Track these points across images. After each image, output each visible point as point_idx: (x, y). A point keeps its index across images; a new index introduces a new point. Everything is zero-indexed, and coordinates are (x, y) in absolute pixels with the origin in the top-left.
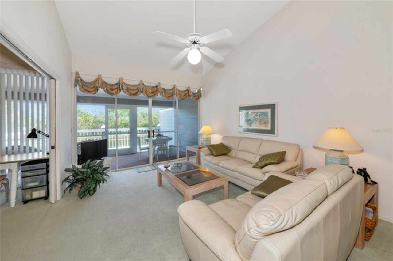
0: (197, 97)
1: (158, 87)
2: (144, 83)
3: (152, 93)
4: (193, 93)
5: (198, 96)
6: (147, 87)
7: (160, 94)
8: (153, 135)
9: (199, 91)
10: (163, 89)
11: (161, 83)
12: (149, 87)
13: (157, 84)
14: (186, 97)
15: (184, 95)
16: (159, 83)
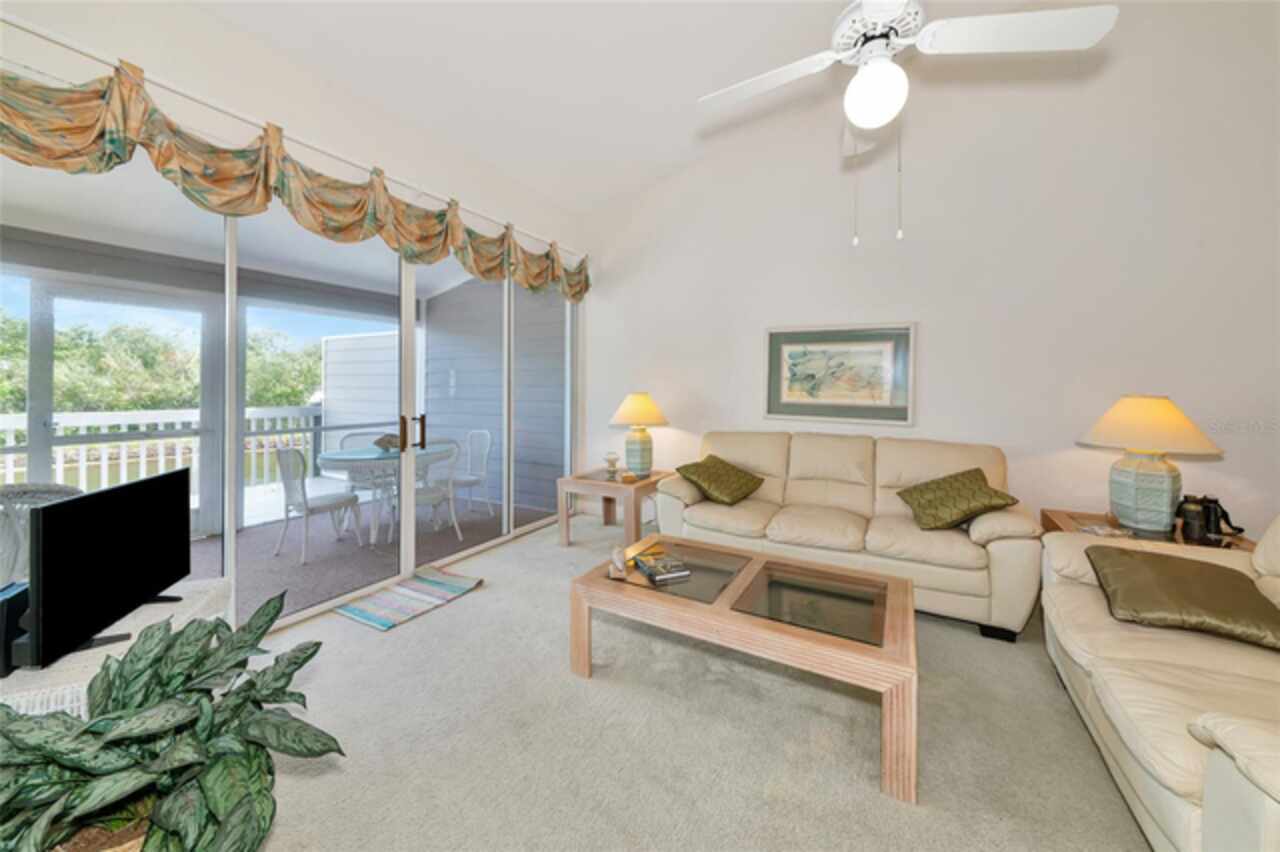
0: (578, 289)
1: (449, 217)
2: (387, 183)
3: (423, 239)
4: (565, 270)
5: (579, 284)
6: (404, 207)
7: (456, 253)
8: (418, 440)
9: (582, 268)
10: (470, 233)
11: (461, 205)
12: (409, 212)
13: (444, 207)
14: (546, 282)
15: (539, 275)
16: (452, 204)
